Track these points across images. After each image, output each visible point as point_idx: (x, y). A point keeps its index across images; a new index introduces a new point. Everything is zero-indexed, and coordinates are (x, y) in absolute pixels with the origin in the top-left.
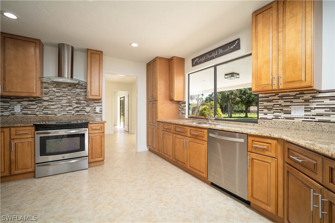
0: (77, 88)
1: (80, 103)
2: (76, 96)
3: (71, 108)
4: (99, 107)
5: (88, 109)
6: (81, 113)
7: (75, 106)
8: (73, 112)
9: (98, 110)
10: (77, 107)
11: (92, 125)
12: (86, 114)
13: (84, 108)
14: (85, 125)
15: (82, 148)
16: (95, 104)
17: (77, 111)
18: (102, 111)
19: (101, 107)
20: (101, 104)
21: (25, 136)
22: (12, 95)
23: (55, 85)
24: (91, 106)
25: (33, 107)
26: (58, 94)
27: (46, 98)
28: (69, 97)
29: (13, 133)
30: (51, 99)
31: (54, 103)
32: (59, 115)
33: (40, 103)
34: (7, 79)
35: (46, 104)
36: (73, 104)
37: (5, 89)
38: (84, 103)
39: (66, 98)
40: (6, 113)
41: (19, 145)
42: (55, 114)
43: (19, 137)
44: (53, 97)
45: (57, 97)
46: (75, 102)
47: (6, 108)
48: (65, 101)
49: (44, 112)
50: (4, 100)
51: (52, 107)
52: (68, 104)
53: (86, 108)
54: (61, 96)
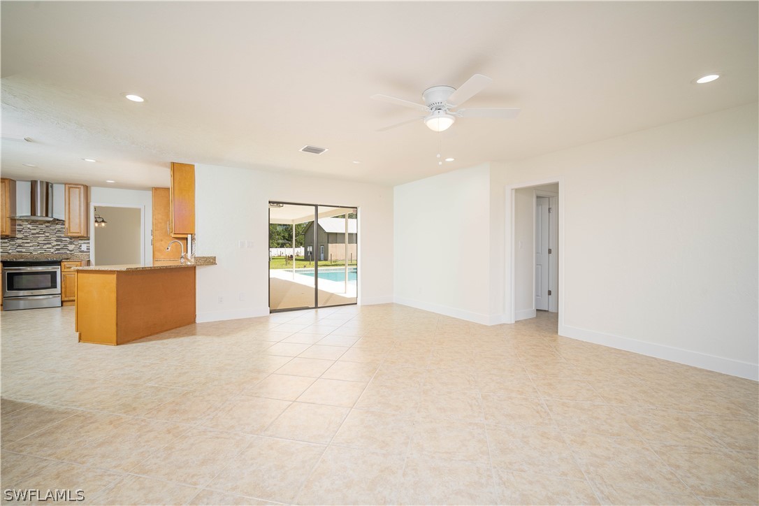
0: (57, 224)
1: (61, 241)
2: (56, 233)
3: (50, 246)
4: (86, 245)
5: (71, 247)
6: (61, 251)
7: (55, 243)
8: (52, 250)
9: (84, 247)
10: (59, 245)
11: (66, 263)
12: (68, 252)
13: (65, 246)
14: (58, 263)
15: (54, 286)
16: (80, 242)
17: (58, 249)
18: (89, 249)
19: (88, 245)
20: (88, 241)
23: (30, 221)
24: (75, 243)
25: (5, 245)
26: (34, 232)
27: (19, 236)
28: (47, 234)
30: (26, 236)
31: (28, 241)
32: (35, 253)
33: (13, 241)
35: (19, 241)
36: (52, 241)
38: (66, 241)
39: (43, 235)
42: (31, 253)
44: (27, 234)
45: (33, 234)
46: (55, 239)
48: (42, 239)
49: (17, 250)
51: (27, 245)
52: (46, 242)
53: (69, 245)
54: (38, 233)
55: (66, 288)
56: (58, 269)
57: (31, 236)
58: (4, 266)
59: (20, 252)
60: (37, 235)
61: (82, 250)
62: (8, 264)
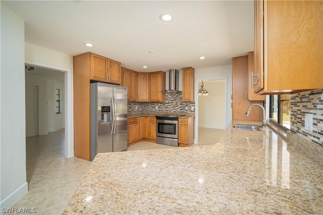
0: (180, 94)
2: (180, 100)
4: (193, 107)
5: (187, 108)
6: (182, 111)
11: (180, 119)
12: (185, 111)
15: (175, 133)
16: (191, 105)
18: (195, 110)
20: (194, 105)
21: (153, 122)
22: (153, 101)
23: (170, 94)
24: (188, 106)
25: (162, 107)
26: (172, 99)
27: (167, 102)
28: (177, 101)
29: (150, 119)
30: (169, 102)
31: (170, 105)
32: (172, 111)
33: (165, 104)
34: (151, 94)
35: (167, 105)
36: (178, 105)
37: (150, 98)
38: (184, 104)
39: (175, 101)
40: (154, 110)
41: (151, 125)
42: (171, 111)
43: (151, 122)
44: (169, 101)
45: (172, 101)
46: (180, 103)
47: (154, 107)
48: (175, 103)
49: (166, 109)
50: (152, 103)
51: (169, 107)
52: (176, 105)
53: (185, 107)
54: (173, 100)
55: (180, 134)
56: (176, 122)
57: (171, 102)
58: (157, 119)
59: (167, 110)
60: (173, 101)
61: (192, 110)
62: (158, 118)
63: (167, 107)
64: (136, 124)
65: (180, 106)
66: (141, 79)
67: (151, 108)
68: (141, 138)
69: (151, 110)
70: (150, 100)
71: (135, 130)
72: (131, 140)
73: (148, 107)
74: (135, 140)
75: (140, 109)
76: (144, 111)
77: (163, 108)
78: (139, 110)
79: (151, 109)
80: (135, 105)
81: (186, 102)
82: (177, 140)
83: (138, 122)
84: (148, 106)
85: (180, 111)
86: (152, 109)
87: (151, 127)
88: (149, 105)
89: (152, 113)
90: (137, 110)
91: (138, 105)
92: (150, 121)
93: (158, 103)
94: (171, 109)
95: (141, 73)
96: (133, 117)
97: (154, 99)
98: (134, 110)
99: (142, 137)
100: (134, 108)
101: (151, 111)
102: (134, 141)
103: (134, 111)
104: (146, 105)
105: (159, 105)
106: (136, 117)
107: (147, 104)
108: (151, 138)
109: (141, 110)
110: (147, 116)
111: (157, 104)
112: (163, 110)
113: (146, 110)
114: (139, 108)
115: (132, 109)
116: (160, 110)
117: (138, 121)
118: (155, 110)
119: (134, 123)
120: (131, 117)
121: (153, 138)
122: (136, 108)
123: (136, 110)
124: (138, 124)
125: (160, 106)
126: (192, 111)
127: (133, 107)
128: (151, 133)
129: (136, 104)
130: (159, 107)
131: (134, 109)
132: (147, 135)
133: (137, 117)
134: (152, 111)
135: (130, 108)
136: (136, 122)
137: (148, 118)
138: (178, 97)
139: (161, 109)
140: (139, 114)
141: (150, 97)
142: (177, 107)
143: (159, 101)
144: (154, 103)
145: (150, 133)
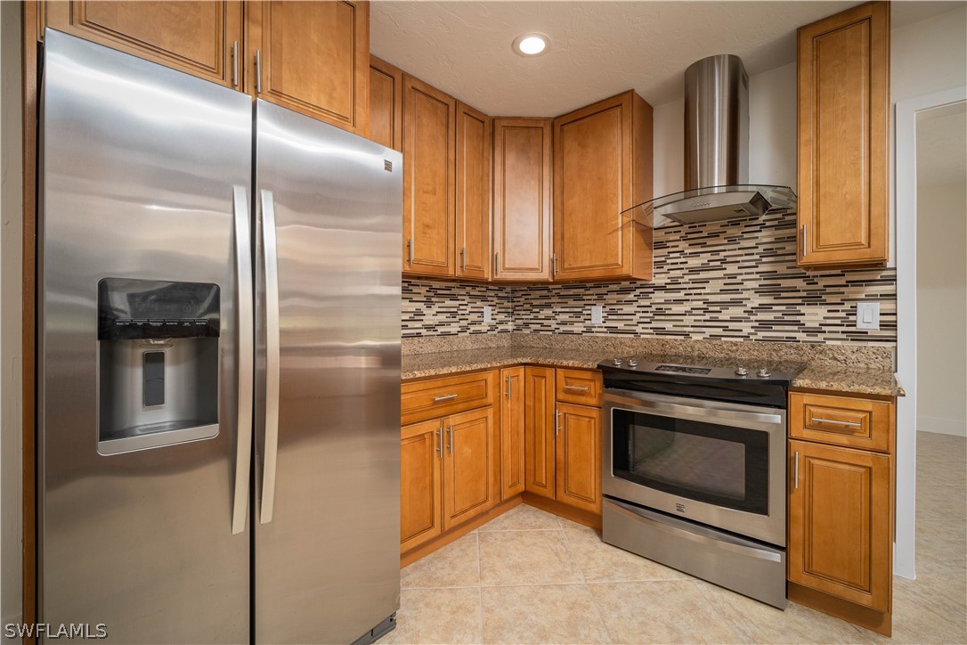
1: (774, 291)
2: (758, 263)
4: (877, 307)
5: (814, 315)
6: (778, 332)
8: (746, 328)
9: (868, 318)
10: (765, 308)
12: (801, 336)
13: (792, 309)
14: (775, 393)
15: (757, 499)
16: (854, 292)
17: (765, 325)
18: (893, 326)
19: (888, 306)
20: (887, 289)
21: (583, 399)
22: (575, 275)
23: (685, 229)
24: (830, 299)
25: (627, 309)
26: (694, 262)
27: (660, 280)
28: (732, 269)
29: (562, 384)
30: (675, 281)
31: (681, 295)
32: (695, 337)
33: (646, 295)
34: (567, 236)
35: (659, 297)
36: (745, 295)
37: (563, 261)
38: (795, 290)
39: (720, 274)
40: (578, 328)
41: (572, 420)
42: (687, 335)
43: (570, 398)
44: (678, 273)
45: (693, 271)
46: (755, 285)
47: (578, 314)
48: (719, 285)
49: (654, 325)
50: (572, 292)
51: (676, 309)
52: (727, 297)
53: (802, 309)
54: (705, 268)
56: (768, 419)
57: (687, 278)
58: (608, 384)
59: (660, 331)
60: (703, 275)
61: (861, 326)
62: (614, 377)
63: (659, 312)
64: (476, 414)
65: (757, 301)
66: (510, 159)
67: (565, 317)
68: (505, 497)
69: (563, 328)
70: (563, 269)
71: (467, 450)
72: (442, 517)
73: (548, 312)
74: (472, 513)
75: (507, 322)
76: (526, 331)
77: (636, 318)
78: (501, 327)
79: (564, 323)
80: (479, 304)
81: (804, 277)
82: (777, 557)
83: (490, 399)
84: (548, 306)
85: (761, 335)
86: (572, 323)
87: (571, 433)
88: (553, 300)
89: (569, 343)
90: (493, 328)
91: (496, 301)
92: (561, 396)
93: (603, 290)
94: (688, 320)
95: (513, 123)
96: (454, 369)
97: (587, 264)
98: (473, 328)
99: (514, 485)
100: (474, 317)
101: (565, 333)
102: (462, 518)
103: (476, 332)
104: (535, 303)
105: (613, 298)
106: (474, 367)
107: (542, 297)
108: (572, 501)
109: (510, 326)
110: (541, 361)
111: (600, 297)
112: (639, 329)
113: (538, 327)
114: (501, 317)
115: (464, 323)
116: (613, 330)
117: (490, 393)
118: (589, 330)
119: (461, 406)
120: (445, 371)
121: (582, 504)
122: (487, 319)
123: (484, 328)
124: (490, 412)
125: (619, 302)
126: (862, 336)
127: (469, 309)
128: (572, 470)
129: (484, 299)
130: (612, 312)
131: (473, 323)
132: (544, 475)
133: (485, 370)
134: (572, 333)
135: (454, 314)
136: (475, 403)
137: (549, 373)
138: (744, 244)
139: (620, 325)
140: (498, 348)
141: (559, 256)
142: (737, 311)
143: (618, 273)
144: (581, 291)
145: (561, 465)
